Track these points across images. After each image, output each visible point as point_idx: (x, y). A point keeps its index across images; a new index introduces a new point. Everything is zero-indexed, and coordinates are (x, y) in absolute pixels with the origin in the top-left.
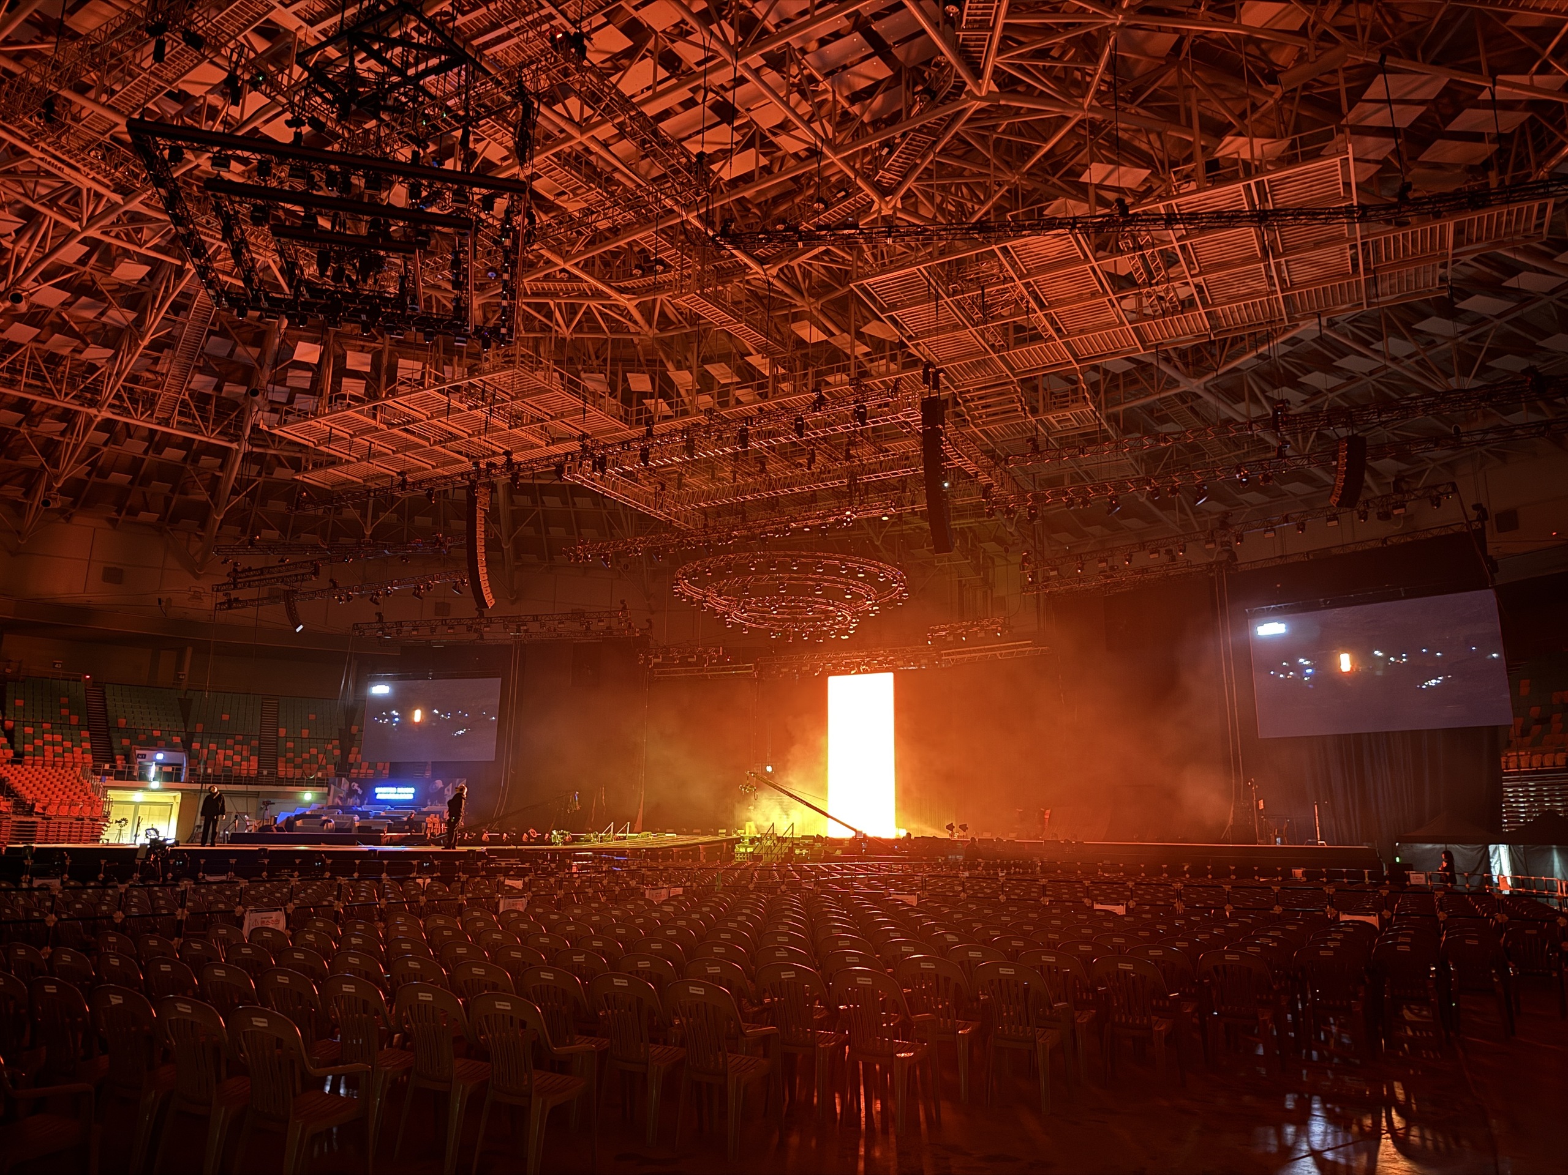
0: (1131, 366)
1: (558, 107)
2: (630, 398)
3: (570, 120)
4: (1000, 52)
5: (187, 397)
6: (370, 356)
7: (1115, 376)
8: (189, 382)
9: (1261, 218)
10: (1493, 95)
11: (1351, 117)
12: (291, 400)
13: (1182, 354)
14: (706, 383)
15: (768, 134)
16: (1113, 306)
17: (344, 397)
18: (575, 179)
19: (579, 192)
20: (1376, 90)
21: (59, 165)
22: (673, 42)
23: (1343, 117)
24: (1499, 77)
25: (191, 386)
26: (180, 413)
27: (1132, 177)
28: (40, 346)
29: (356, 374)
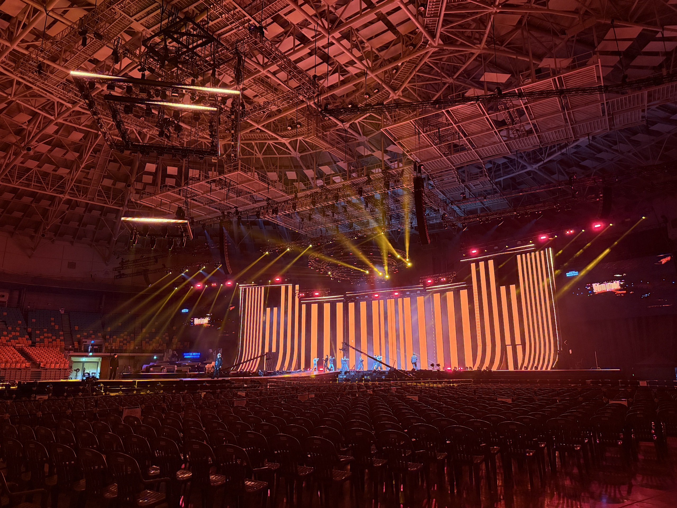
0: (506, 160)
1: (254, 59)
2: (288, 183)
3: (259, 63)
4: (443, 26)
5: (101, 188)
6: (177, 168)
7: (499, 165)
8: (102, 182)
9: (561, 93)
10: (663, 35)
11: (599, 48)
12: (144, 189)
13: (528, 155)
14: (320, 175)
15: (343, 66)
16: (497, 134)
17: (166, 186)
18: (261, 89)
19: (263, 94)
20: (610, 34)
21: (45, 92)
22: (301, 28)
23: (596, 47)
24: (665, 27)
25: (102, 184)
26: (98, 195)
27: (503, 78)
28: (39, 169)
29: (171, 176)
